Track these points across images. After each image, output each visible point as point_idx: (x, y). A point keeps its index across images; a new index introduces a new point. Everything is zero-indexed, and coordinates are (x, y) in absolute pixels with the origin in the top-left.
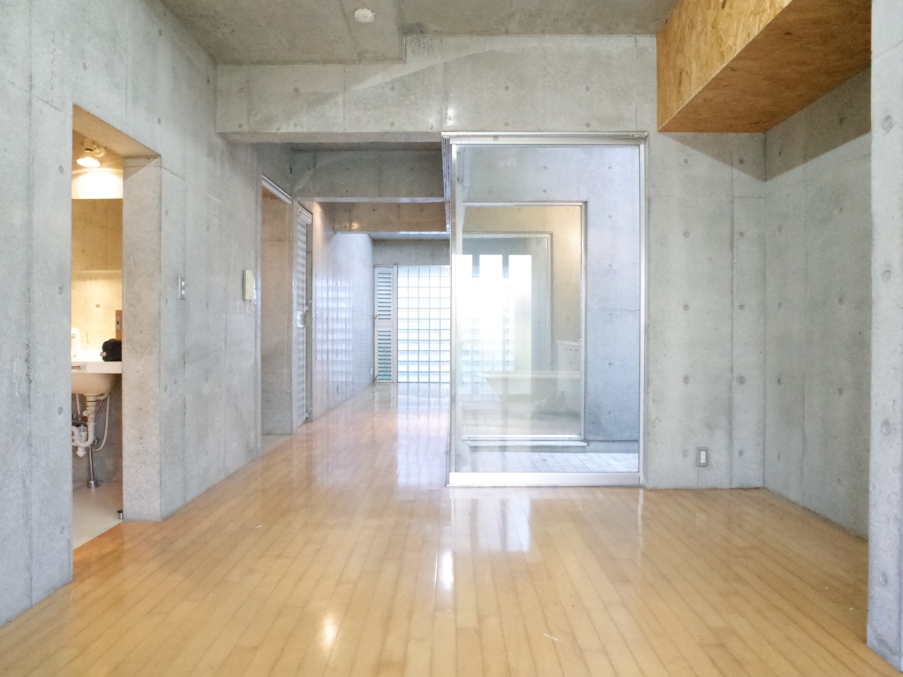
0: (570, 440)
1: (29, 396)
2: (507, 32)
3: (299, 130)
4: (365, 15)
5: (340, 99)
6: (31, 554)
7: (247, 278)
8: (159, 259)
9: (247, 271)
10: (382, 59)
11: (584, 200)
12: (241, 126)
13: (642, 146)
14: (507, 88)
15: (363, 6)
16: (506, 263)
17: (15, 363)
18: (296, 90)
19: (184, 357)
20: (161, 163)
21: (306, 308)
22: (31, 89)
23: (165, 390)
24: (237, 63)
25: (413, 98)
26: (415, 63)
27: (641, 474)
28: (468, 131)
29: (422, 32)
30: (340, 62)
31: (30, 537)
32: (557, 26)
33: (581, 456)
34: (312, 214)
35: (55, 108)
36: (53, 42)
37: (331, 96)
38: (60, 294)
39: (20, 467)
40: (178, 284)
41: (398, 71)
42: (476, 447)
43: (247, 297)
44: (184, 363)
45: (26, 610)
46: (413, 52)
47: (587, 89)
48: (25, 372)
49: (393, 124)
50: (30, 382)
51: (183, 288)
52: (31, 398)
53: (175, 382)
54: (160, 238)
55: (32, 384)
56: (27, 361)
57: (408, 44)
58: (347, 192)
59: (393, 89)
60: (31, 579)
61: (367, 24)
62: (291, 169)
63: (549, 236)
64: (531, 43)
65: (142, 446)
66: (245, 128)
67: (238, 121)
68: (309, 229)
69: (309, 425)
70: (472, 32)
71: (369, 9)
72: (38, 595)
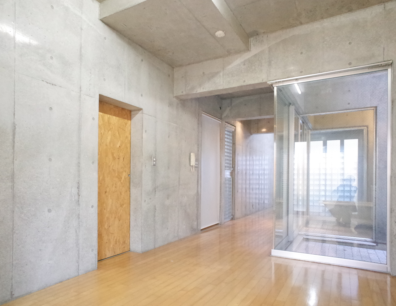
0: (366, 241)
1: (79, 201)
2: (301, 24)
3: (205, 90)
4: (220, 34)
5: (221, 74)
6: (79, 257)
7: (191, 156)
8: (142, 150)
9: (191, 153)
10: (239, 52)
11: (375, 106)
12: (182, 92)
13: (389, 70)
14: (302, 53)
15: (218, 30)
16: (342, 144)
17: (73, 189)
18: (204, 73)
19: (155, 190)
20: (143, 112)
21: (232, 169)
22: (80, 92)
23: (145, 202)
24: (181, 66)
25: (253, 67)
26: (255, 50)
27: (388, 266)
28: (281, 79)
29: (257, 34)
30: (221, 57)
31: (79, 251)
32: (329, 13)
33: (371, 251)
34: (235, 127)
35: (91, 97)
36: (90, 73)
37: (217, 73)
38: (93, 164)
39: (75, 225)
40: (152, 159)
41: (247, 56)
42: (308, 239)
43: (191, 165)
44: (155, 191)
45: (76, 276)
46: (254, 45)
47: (350, 43)
48: (77, 192)
49: (244, 81)
50: (79, 196)
51: (154, 161)
52: (80, 201)
53: (150, 199)
54: (142, 141)
55: (80, 196)
56: (78, 188)
57: (251, 41)
58: (245, 115)
59: (244, 65)
60: (78, 266)
61: (222, 38)
62: (220, 108)
63: (366, 128)
64: (316, 26)
65: (136, 223)
66: (184, 93)
67: (181, 90)
68: (234, 134)
69: (233, 221)
70: (283, 28)
71: (221, 30)
72: (81, 272)
